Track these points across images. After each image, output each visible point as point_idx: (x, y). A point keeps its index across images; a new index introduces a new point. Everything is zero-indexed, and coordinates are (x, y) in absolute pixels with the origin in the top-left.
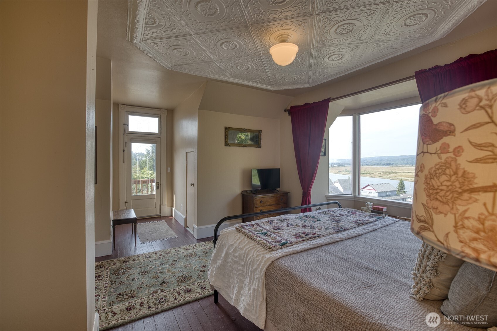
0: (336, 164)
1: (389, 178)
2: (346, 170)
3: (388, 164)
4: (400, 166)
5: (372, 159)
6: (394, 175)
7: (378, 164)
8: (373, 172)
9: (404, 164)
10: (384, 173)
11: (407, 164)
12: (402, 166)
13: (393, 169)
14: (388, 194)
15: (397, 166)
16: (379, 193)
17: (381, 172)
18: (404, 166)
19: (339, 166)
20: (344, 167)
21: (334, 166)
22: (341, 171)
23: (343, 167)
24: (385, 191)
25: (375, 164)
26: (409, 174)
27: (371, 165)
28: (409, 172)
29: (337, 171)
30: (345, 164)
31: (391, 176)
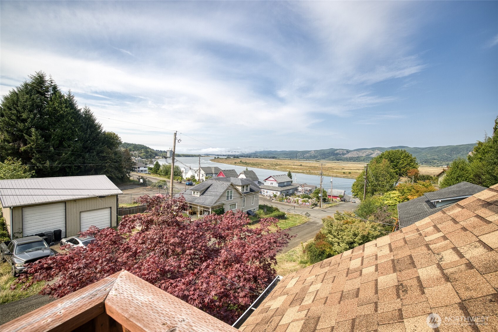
0: (232, 156)
1: (275, 169)
2: (241, 161)
3: (273, 158)
4: (282, 160)
5: (261, 152)
6: (279, 167)
7: (266, 157)
8: (263, 164)
9: (285, 158)
10: (271, 165)
11: (287, 158)
12: (284, 159)
13: (278, 162)
14: (285, 184)
15: (280, 159)
16: (279, 183)
17: (269, 164)
18: (284, 160)
19: (235, 157)
20: (239, 159)
21: (230, 158)
22: (237, 162)
23: (237, 159)
24: (283, 182)
25: (264, 157)
26: (290, 166)
27: (261, 158)
28: (289, 165)
29: (234, 162)
30: (239, 156)
31: (277, 167)
